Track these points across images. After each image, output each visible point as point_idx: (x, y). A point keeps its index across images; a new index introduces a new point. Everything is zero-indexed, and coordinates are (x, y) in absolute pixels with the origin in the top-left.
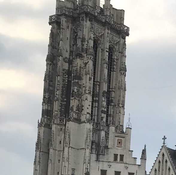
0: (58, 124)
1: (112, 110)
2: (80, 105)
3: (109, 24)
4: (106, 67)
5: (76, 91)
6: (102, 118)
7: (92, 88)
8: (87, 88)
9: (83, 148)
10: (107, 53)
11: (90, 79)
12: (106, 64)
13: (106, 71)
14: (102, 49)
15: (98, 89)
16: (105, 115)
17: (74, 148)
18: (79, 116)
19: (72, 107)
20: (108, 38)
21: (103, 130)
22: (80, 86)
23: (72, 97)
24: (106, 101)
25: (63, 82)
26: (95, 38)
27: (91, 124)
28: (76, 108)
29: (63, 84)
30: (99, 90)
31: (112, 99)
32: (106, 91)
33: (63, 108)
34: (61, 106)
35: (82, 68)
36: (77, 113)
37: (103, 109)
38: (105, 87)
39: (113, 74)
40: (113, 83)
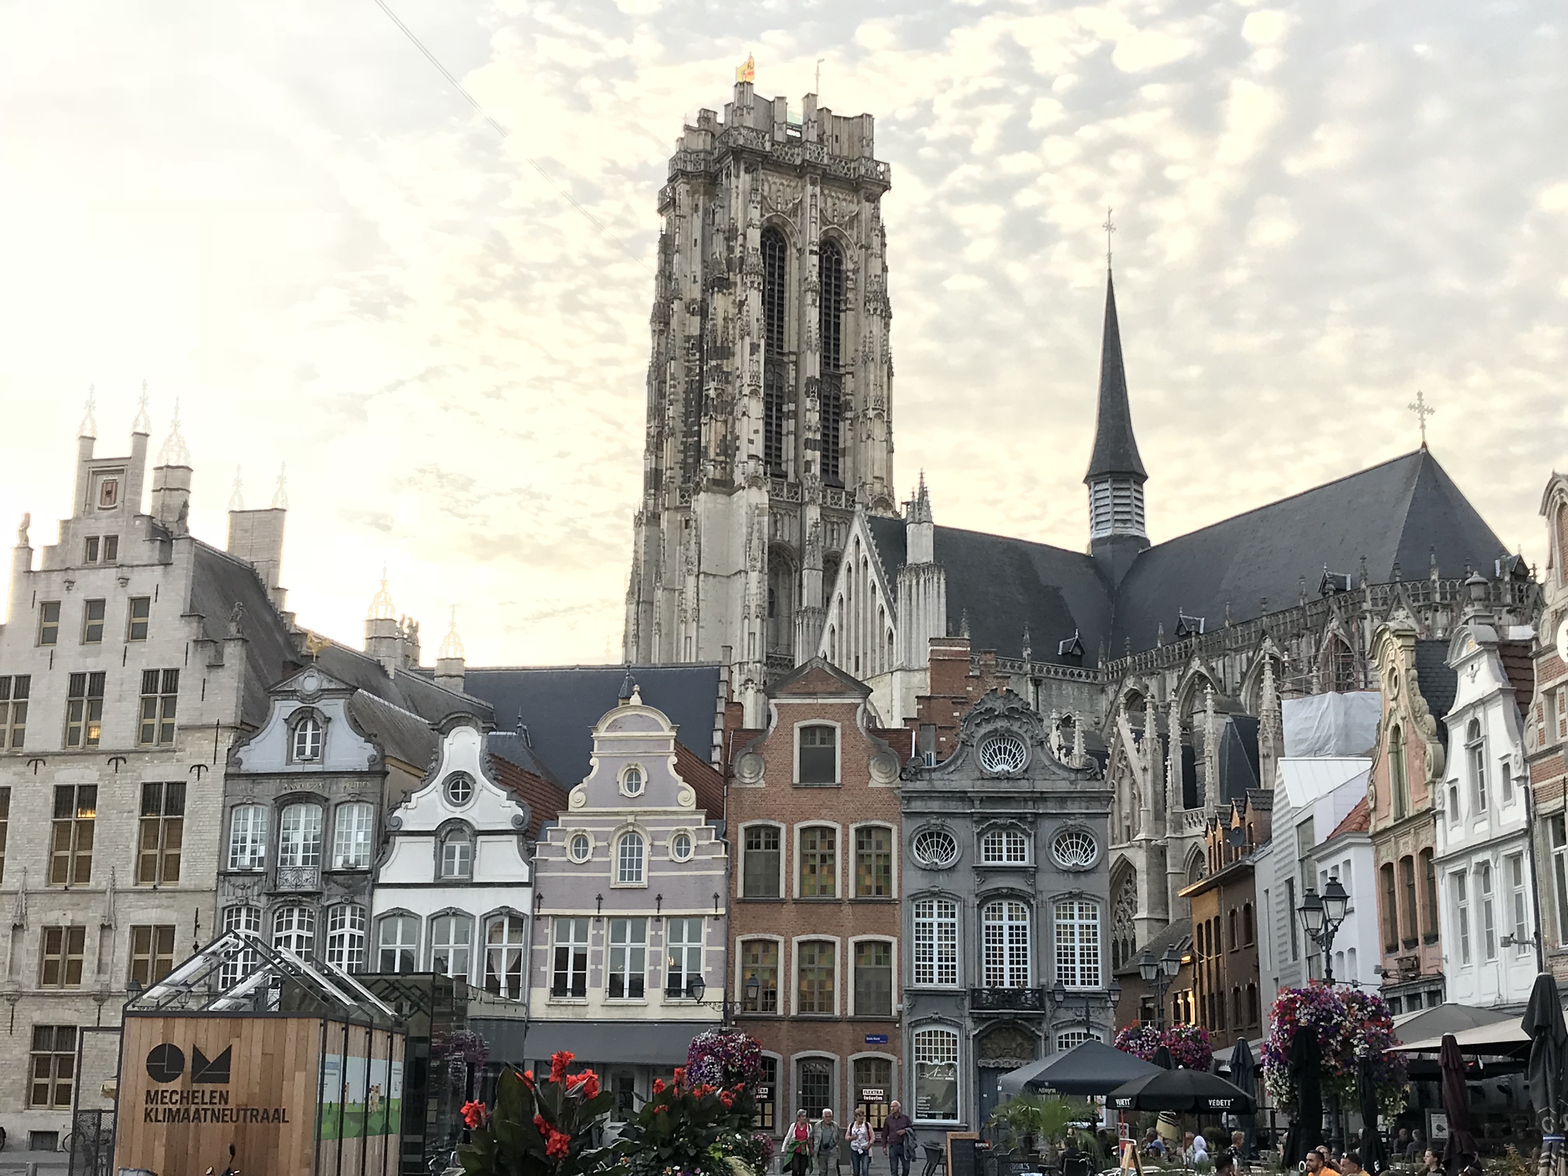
0: (677, 509)
1: (849, 434)
2: (729, 438)
3: (814, 166)
4: (809, 301)
5: (712, 394)
6: (808, 464)
7: (762, 376)
8: (747, 380)
9: (740, 572)
10: (815, 259)
11: (754, 348)
12: (812, 291)
13: (813, 315)
14: (799, 250)
15: (792, 374)
16: (818, 453)
17: (715, 576)
18: (728, 470)
19: (706, 447)
20: (814, 210)
21: (813, 501)
22: (727, 378)
23: (706, 415)
24: (818, 408)
25: (687, 376)
26: (775, 220)
27: (764, 489)
28: (718, 446)
29: (686, 382)
30: (797, 379)
31: (848, 397)
32: (818, 376)
33: (691, 456)
34: (684, 452)
35: (732, 320)
36: (722, 462)
37: (810, 435)
38: (812, 366)
39: (847, 320)
40: (848, 349)
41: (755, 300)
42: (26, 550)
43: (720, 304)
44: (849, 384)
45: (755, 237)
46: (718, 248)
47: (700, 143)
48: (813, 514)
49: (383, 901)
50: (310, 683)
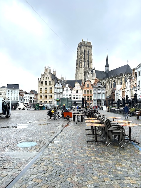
0: (78, 69)
2: (82, 65)
3: (87, 46)
4: (87, 55)
7: (84, 60)
9: (82, 73)
11: (83, 58)
14: (86, 52)
16: (87, 65)
18: (82, 67)
19: (80, 65)
20: (87, 49)
22: (82, 61)
23: (80, 63)
24: (87, 62)
25: (79, 60)
26: (85, 50)
27: (84, 68)
38: (87, 60)
39: (89, 56)
40: (89, 58)
41: (83, 55)
42: (42, 74)
43: (81, 56)
44: (90, 61)
45: (83, 51)
46: (81, 52)
47: (80, 44)
48: (87, 69)
49: (63, 94)
50: (58, 82)
